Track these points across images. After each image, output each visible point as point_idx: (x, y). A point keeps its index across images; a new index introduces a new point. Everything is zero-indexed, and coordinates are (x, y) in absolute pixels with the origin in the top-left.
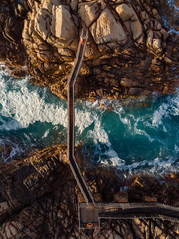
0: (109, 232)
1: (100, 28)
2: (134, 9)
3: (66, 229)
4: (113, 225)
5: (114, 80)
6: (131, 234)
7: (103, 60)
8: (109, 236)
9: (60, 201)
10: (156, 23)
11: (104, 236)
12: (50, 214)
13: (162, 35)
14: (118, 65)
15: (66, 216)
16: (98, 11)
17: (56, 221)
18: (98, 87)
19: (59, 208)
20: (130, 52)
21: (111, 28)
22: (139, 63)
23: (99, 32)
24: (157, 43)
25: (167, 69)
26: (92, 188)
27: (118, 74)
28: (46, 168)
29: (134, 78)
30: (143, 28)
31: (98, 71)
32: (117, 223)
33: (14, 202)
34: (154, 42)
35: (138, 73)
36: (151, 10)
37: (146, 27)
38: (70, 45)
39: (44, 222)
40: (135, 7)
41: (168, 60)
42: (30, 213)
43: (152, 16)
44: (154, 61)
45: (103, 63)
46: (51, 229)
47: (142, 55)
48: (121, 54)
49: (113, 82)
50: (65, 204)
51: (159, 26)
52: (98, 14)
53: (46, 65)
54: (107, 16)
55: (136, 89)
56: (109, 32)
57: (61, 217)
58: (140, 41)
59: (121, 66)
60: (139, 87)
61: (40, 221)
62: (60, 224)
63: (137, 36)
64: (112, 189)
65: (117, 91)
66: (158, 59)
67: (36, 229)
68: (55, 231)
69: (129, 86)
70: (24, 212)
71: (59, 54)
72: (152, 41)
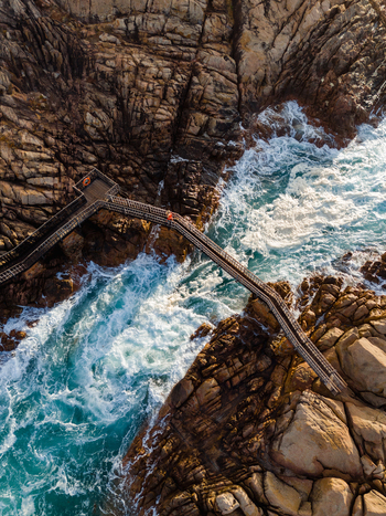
0: (57, 197)
1: (329, 417)
3: (108, 164)
4: (59, 209)
5: (228, 376)
6: (28, 217)
7: (273, 388)
8: (54, 194)
9: (142, 181)
11: (60, 189)
12: (140, 162)
14: (247, 404)
15: (121, 174)
16: (363, 443)
17: (126, 161)
18: (237, 344)
19: (136, 175)
20: (252, 445)
21: (313, 433)
22: (220, 445)
23: (323, 410)
24: (226, 501)
25: (169, 481)
26: (120, 222)
27: (233, 394)
29: (202, 411)
30: (275, 509)
31: (263, 364)
33: (188, 141)
34: (232, 499)
35: (205, 426)
38: (337, 352)
39: (138, 150)
41: (180, 497)
42: (161, 145)
45: (270, 384)
46: (125, 150)
47: (230, 464)
48: (260, 427)
49: (226, 372)
50: (134, 184)
52: (359, 441)
53: (330, 297)
54: (343, 449)
55: (186, 397)
56: (309, 423)
57: (125, 169)
58: (255, 480)
59: (240, 408)
60: (185, 403)
61: (143, 148)
62: (119, 164)
63: (268, 481)
64: (93, 244)
65: (207, 365)
66: (198, 482)
67: (140, 137)
68: (118, 152)
69: (198, 391)
70: (169, 140)
71: (333, 327)
72: (237, 498)
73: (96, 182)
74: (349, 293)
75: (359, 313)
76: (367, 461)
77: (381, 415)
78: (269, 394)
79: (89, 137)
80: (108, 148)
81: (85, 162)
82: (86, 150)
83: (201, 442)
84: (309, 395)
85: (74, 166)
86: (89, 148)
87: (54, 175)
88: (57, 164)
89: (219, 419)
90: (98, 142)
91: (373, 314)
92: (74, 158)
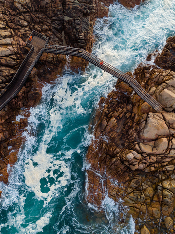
0: (16, 49)
1: (159, 119)
2: (160, 154)
3: (34, 25)
4: (19, 56)
6: (5, 63)
7: (135, 115)
8: (13, 48)
9: (54, 33)
10: (145, 165)
11: (16, 45)
12: (50, 22)
13: (134, 165)
15: (43, 31)
16: (170, 125)
17: (43, 22)
18: (119, 103)
19: (50, 30)
20: (133, 136)
21: (156, 126)
22: (121, 139)
23: (157, 118)
24: (130, 156)
25: (108, 156)
26: (51, 58)
27: (121, 121)
28: (82, 37)
29: (112, 130)
30: (145, 153)
31: (130, 107)
32: (19, 59)
33: (70, 6)
35: (114, 135)
36: (154, 166)
37: (145, 155)
38: (156, 96)
39: (47, 15)
40: (162, 155)
41: (115, 160)
42: (58, 10)
43: (151, 165)
44: (118, 150)
45: (133, 114)
46: (41, 16)
47: (126, 144)
48: (134, 129)
49: (117, 114)
50: (51, 35)
51: (142, 166)
52: (168, 124)
53: (148, 75)
55: (105, 127)
56: (154, 123)
57: (44, 27)
58: (137, 147)
60: (105, 129)
61: (49, 13)
62: (39, 24)
63: (142, 145)
64: (42, 71)
65: (110, 113)
66: (118, 153)
67: (46, 7)
68: (37, 17)
69: (109, 123)
70: (62, 7)
71: (152, 87)
72: (133, 154)
73: (35, 37)
74: (155, 72)
75: (161, 79)
76: (171, 130)
77: (174, 114)
78: (134, 118)
79: (19, 10)
80: (31, 15)
81: (23, 26)
82: (21, 18)
83: (115, 140)
84: (151, 114)
85: (18, 29)
86: (22, 17)
87: (10, 37)
88: (9, 29)
89: (118, 131)
90: (25, 12)
91: (165, 79)
92: (17, 25)
